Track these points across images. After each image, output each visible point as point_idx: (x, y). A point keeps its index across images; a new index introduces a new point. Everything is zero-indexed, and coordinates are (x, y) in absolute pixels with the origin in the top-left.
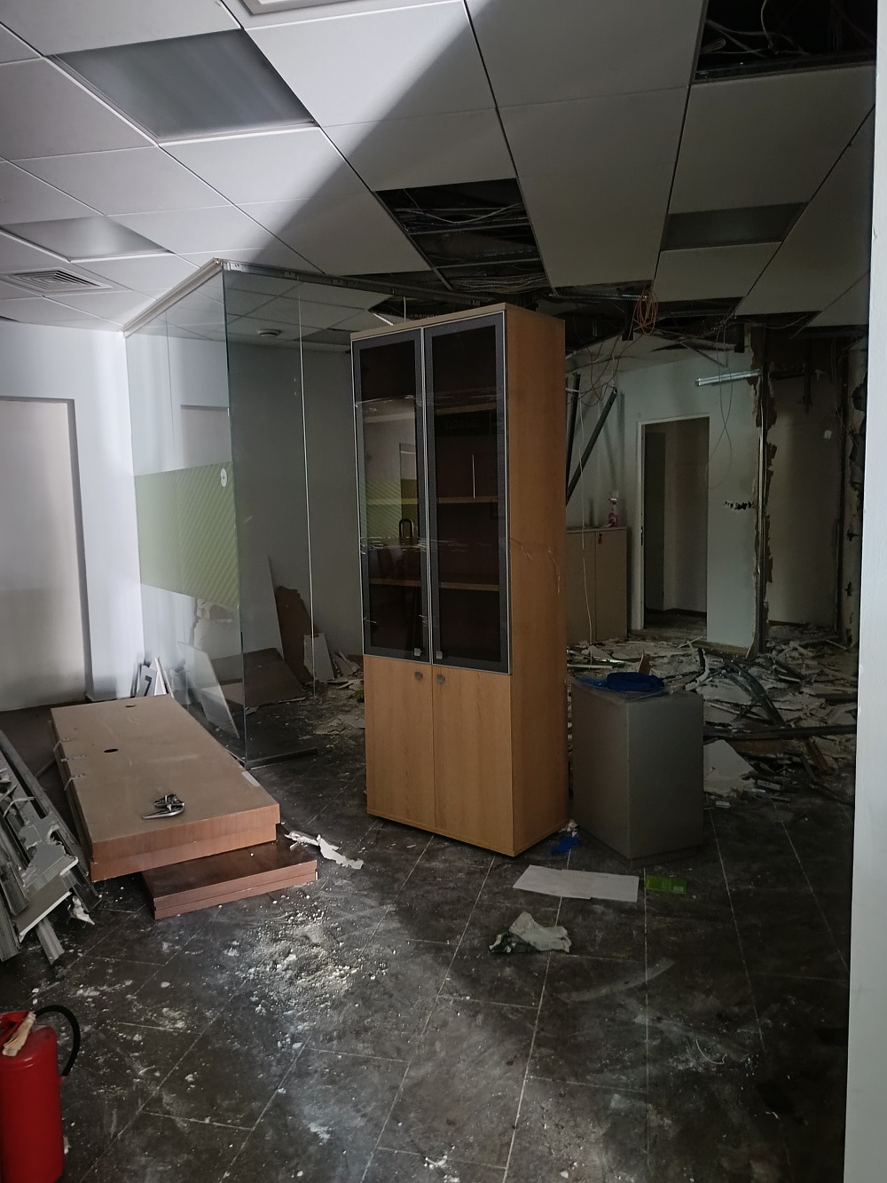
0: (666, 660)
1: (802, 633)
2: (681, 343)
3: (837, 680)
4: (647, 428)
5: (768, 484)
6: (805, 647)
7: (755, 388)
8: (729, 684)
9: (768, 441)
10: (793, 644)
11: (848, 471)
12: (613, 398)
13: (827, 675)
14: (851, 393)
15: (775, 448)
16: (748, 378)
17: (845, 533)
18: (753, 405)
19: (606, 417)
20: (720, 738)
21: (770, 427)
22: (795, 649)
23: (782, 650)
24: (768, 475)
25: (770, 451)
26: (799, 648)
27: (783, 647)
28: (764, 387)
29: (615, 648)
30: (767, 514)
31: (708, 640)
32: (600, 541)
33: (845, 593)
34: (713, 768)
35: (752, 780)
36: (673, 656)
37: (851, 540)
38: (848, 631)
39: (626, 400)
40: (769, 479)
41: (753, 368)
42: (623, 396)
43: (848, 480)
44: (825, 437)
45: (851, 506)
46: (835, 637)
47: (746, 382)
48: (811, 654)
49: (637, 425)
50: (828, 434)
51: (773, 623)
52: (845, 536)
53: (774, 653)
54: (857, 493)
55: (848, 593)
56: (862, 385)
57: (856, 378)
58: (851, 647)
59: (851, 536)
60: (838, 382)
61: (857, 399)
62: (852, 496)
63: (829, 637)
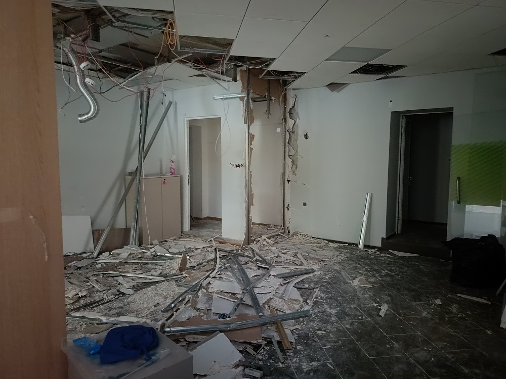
0: (199, 251)
1: (268, 229)
2: (204, 73)
4: (190, 121)
5: (251, 155)
6: (269, 238)
7: (243, 103)
8: (230, 277)
9: (250, 132)
10: (263, 237)
11: (287, 150)
12: (170, 103)
14: (288, 110)
15: (253, 136)
16: (239, 97)
17: (286, 180)
18: (242, 112)
19: (167, 112)
20: (221, 331)
21: (251, 125)
22: (265, 240)
23: (259, 241)
24: (251, 150)
25: (251, 137)
27: (259, 239)
28: (248, 102)
29: (172, 244)
30: (250, 170)
31: (222, 237)
32: (164, 183)
33: (286, 209)
34: (215, 362)
35: (241, 368)
36: (204, 248)
37: (288, 183)
38: (288, 228)
39: (178, 105)
40: (251, 152)
41: (242, 92)
42: (176, 103)
43: (287, 154)
44: (277, 131)
45: (288, 166)
46: (283, 231)
47: (239, 99)
48: (272, 242)
49: (184, 120)
50: (279, 130)
51: (254, 224)
52: (286, 182)
53: (255, 242)
54: (291, 160)
55: (288, 209)
56: (293, 107)
57: (290, 103)
58: (290, 236)
59: (289, 181)
60: (282, 105)
61: (290, 113)
62: (289, 161)
63: (280, 232)
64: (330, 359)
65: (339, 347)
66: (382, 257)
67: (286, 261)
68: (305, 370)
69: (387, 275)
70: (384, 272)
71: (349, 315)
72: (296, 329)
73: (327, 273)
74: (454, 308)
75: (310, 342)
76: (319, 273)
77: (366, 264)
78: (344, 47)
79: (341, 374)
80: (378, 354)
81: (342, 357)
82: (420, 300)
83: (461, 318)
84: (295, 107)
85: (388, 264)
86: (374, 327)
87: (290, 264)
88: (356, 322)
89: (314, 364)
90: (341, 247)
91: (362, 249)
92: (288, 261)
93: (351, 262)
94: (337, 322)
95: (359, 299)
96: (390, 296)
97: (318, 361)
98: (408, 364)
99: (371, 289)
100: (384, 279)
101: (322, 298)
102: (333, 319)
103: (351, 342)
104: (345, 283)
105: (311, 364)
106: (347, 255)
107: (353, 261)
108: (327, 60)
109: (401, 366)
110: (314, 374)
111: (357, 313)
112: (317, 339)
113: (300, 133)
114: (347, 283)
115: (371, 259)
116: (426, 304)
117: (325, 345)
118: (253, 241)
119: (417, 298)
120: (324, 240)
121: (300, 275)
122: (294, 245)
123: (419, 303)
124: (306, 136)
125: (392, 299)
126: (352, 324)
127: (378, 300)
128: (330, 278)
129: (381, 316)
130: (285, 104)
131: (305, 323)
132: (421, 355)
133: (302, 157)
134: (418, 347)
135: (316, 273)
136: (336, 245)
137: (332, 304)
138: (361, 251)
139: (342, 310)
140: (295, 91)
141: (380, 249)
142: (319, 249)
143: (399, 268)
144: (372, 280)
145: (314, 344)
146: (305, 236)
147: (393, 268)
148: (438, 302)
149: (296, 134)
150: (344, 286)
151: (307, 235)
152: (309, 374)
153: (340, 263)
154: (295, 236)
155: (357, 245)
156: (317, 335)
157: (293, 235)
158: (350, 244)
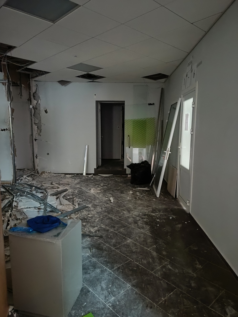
1: (23, 172)
3: (48, 187)
5: (13, 122)
9: (11, 107)
10: (25, 176)
11: (33, 120)
13: (44, 186)
14: (32, 94)
15: (14, 110)
16: (2, 82)
17: (34, 139)
18: (6, 93)
21: (11, 102)
23: (22, 179)
24: (13, 119)
25: (12, 111)
26: (27, 178)
27: (22, 178)
30: (13, 133)
33: (35, 158)
37: (36, 141)
38: (37, 169)
41: (5, 79)
43: (33, 122)
45: (35, 130)
46: (34, 172)
48: (31, 179)
51: (18, 170)
52: (34, 140)
53: (19, 181)
54: (37, 126)
55: (37, 158)
56: (35, 92)
57: (33, 89)
58: (40, 174)
59: (36, 140)
60: (28, 90)
61: (34, 96)
62: (35, 127)
63: (33, 172)
64: (102, 224)
65: (102, 219)
66: (97, 178)
67: (48, 188)
68: (94, 232)
69: (104, 185)
70: (102, 185)
71: (98, 206)
72: (77, 217)
73: (75, 190)
74: (138, 194)
75: (88, 220)
76: (71, 190)
77: (91, 182)
78: (81, 63)
79: (110, 228)
80: (120, 217)
81: (106, 222)
82: (124, 193)
83: (142, 197)
84: (37, 92)
85: (101, 181)
86: (112, 208)
87: (51, 189)
88: (103, 207)
89: (96, 228)
90: (73, 176)
91: (85, 176)
92: (49, 187)
93: (84, 183)
94: (94, 210)
95: (98, 198)
96: (111, 194)
97: (97, 226)
98: (133, 217)
99: (101, 193)
100: (104, 187)
101: (80, 201)
102: (92, 209)
103: (106, 216)
104: (87, 192)
105: (94, 228)
106: (79, 180)
107: (84, 182)
108: (67, 68)
109: (131, 219)
110: (99, 232)
111: (101, 204)
112: (90, 219)
113: (42, 109)
114: (88, 192)
115: (92, 180)
116: (127, 194)
117: (95, 220)
118: (18, 180)
119: (122, 192)
120: (62, 174)
121: (61, 193)
122: (45, 179)
123: (123, 194)
124: (46, 112)
125: (112, 195)
126: (101, 209)
127: (107, 197)
128: (78, 192)
129: (112, 203)
130: (30, 90)
131: (80, 213)
132: (136, 213)
133: (44, 125)
134: (133, 211)
135: (69, 190)
136: (70, 176)
137: (87, 203)
138: (85, 177)
139: (94, 204)
140: (35, 82)
141: (94, 174)
142: (62, 179)
143: (107, 181)
144: (99, 189)
145: (90, 221)
146: (50, 173)
147: (105, 182)
148: (131, 192)
149: (38, 109)
150: (88, 194)
151: (51, 172)
152: (96, 232)
153: (78, 184)
154: (43, 174)
155: (82, 174)
156: (90, 217)
157: (42, 174)
158: (77, 174)
